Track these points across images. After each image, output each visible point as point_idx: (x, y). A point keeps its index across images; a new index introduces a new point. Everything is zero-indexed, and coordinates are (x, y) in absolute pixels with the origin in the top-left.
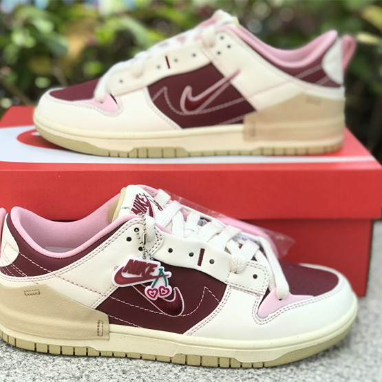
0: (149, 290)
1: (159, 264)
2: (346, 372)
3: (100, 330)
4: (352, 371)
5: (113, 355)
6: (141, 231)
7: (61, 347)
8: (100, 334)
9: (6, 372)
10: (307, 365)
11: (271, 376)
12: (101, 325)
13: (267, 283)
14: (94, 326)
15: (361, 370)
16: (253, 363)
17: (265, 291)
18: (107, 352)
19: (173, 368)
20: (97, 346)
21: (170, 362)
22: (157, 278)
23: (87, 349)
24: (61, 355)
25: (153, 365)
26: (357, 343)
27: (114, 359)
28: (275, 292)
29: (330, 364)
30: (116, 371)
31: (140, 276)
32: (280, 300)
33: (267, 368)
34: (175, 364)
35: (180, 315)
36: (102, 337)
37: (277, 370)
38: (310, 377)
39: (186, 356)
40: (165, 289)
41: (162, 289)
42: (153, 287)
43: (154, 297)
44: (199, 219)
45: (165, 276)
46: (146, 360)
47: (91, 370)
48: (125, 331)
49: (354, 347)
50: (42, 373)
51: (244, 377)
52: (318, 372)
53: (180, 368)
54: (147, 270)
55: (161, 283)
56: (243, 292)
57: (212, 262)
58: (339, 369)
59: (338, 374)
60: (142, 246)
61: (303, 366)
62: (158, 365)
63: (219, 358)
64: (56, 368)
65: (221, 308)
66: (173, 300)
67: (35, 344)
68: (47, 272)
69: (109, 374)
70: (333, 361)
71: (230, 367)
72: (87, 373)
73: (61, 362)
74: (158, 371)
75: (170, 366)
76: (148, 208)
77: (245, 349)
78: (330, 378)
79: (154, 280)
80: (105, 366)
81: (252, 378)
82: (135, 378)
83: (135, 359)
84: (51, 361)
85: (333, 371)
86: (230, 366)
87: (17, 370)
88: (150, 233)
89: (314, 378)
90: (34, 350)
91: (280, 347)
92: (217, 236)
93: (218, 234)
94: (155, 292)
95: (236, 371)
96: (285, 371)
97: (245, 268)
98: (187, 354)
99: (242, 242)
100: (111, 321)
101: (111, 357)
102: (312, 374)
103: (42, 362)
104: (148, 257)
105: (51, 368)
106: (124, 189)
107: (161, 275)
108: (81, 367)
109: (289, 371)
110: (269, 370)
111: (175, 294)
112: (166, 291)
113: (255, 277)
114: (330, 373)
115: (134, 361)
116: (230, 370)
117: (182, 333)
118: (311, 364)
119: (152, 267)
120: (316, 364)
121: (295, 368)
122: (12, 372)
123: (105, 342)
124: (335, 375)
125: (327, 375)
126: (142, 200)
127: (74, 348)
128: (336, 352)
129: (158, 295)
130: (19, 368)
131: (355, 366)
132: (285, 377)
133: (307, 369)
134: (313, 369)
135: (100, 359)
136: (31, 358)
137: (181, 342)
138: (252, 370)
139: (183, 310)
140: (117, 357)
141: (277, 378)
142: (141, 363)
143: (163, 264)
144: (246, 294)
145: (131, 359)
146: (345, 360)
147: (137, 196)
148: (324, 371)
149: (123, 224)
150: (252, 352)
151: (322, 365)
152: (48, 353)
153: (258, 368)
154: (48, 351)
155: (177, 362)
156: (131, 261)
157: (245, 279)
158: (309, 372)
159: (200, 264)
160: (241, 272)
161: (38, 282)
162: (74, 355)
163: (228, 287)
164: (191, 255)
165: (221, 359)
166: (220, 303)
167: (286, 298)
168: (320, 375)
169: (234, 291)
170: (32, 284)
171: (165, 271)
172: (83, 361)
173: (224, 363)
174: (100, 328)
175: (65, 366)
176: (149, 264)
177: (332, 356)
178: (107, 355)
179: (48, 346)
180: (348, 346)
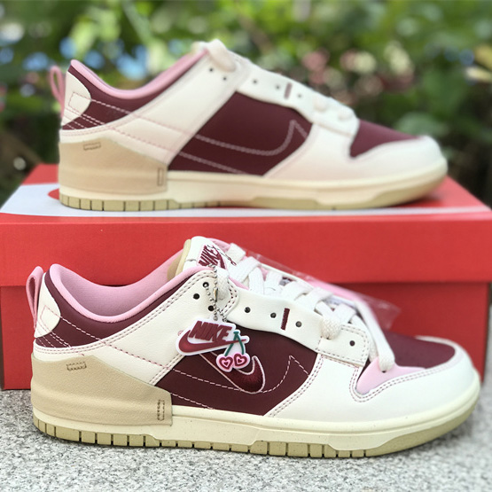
0: (222, 359)
1: (234, 326)
2: (468, 462)
3: (161, 412)
4: (475, 460)
5: (177, 445)
6: (212, 286)
7: (112, 436)
8: (161, 418)
9: (45, 464)
10: (419, 454)
11: (374, 466)
12: (162, 406)
13: (367, 352)
14: (153, 407)
15: (487, 459)
16: (351, 452)
17: (365, 361)
18: (168, 441)
19: (252, 459)
20: (157, 433)
21: (248, 453)
22: (232, 343)
23: (144, 437)
24: (112, 445)
25: (227, 456)
26: (480, 432)
27: (178, 450)
28: (378, 362)
29: (448, 453)
30: (182, 462)
31: (211, 341)
32: (384, 372)
33: (369, 457)
34: (255, 454)
35: (260, 391)
36: (164, 422)
37: (382, 460)
38: (423, 467)
39: (268, 443)
40: (241, 357)
41: (238, 358)
42: (226, 355)
43: (228, 368)
44: (280, 278)
45: (240, 341)
46: (218, 451)
47: (150, 461)
48: (192, 414)
49: (477, 436)
50: (90, 465)
51: (341, 467)
52: (433, 462)
53: (260, 458)
54: (219, 333)
55: (237, 349)
56: (337, 363)
57: (298, 324)
58: (459, 459)
59: (458, 464)
60: (212, 304)
61: (414, 455)
62: (232, 456)
63: (309, 446)
64: (106, 460)
65: (310, 381)
66: (252, 372)
67: (80, 432)
68: (95, 340)
69: (173, 465)
70: (451, 450)
71: (323, 457)
72: (145, 464)
73: (112, 453)
74: (233, 462)
75: (248, 457)
76: (219, 261)
77: (341, 433)
78: (448, 468)
79: (227, 347)
80: (167, 457)
81: (351, 468)
82: (205, 470)
83: (204, 449)
84: (100, 452)
85: (451, 461)
86: (323, 455)
87: (58, 462)
88: (222, 288)
89: (428, 468)
90: (78, 440)
91: (385, 430)
92: (303, 296)
93: (305, 294)
94: (229, 361)
95: (330, 462)
96: (391, 461)
97: (339, 333)
98: (269, 440)
99: (334, 306)
100: (175, 402)
101: (174, 448)
102: (426, 464)
103: (89, 454)
104: (220, 318)
105: (100, 460)
106: (188, 241)
107: (236, 340)
108: (137, 459)
109: (396, 460)
110: (371, 460)
111: (254, 365)
112: (243, 360)
113: (352, 343)
114: (448, 463)
115: (203, 453)
116: (324, 461)
117: (263, 414)
118: (424, 454)
119: (225, 330)
120: (430, 453)
121: (404, 459)
122: (52, 464)
123: (167, 428)
124: (455, 465)
125: (445, 465)
126: (212, 251)
127: (128, 437)
128: (455, 441)
129: (233, 366)
130: (61, 461)
131: (479, 454)
132: (392, 468)
133: (420, 459)
134: (427, 458)
135: (160, 451)
136: (75, 450)
137: (261, 426)
138: (351, 461)
139: (263, 385)
140: (182, 448)
141: (382, 469)
142: (212, 454)
143: (238, 327)
144: (341, 365)
145: (199, 449)
146: (466, 449)
147: (205, 248)
148: (440, 461)
149: (189, 277)
150: (350, 437)
151: (437, 454)
152: (96, 444)
153: (359, 458)
154: (96, 441)
155: (257, 452)
156: (199, 323)
157: (339, 346)
158: (422, 462)
159: (283, 327)
160: (335, 337)
161: (83, 353)
162: (128, 446)
163: (319, 356)
164: (273, 316)
165: (311, 447)
166: (310, 376)
167: (391, 370)
168: (436, 465)
169: (326, 361)
170: (76, 355)
171: (242, 335)
172: (140, 453)
173: (316, 452)
174: (161, 409)
175: (117, 458)
176: (222, 326)
177: (450, 444)
178: (169, 445)
179: (96, 434)
180: (470, 434)
